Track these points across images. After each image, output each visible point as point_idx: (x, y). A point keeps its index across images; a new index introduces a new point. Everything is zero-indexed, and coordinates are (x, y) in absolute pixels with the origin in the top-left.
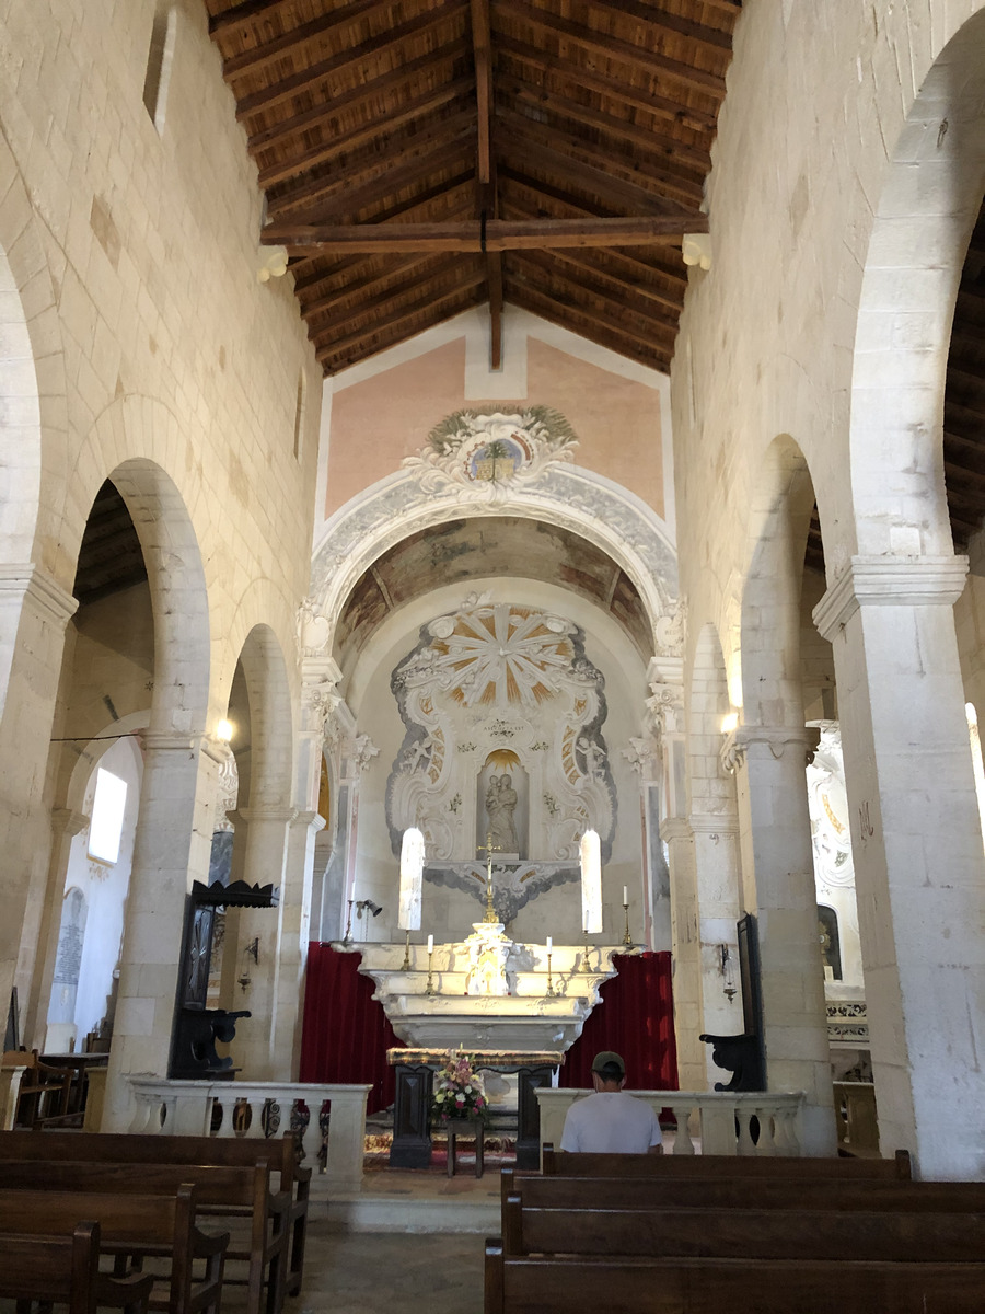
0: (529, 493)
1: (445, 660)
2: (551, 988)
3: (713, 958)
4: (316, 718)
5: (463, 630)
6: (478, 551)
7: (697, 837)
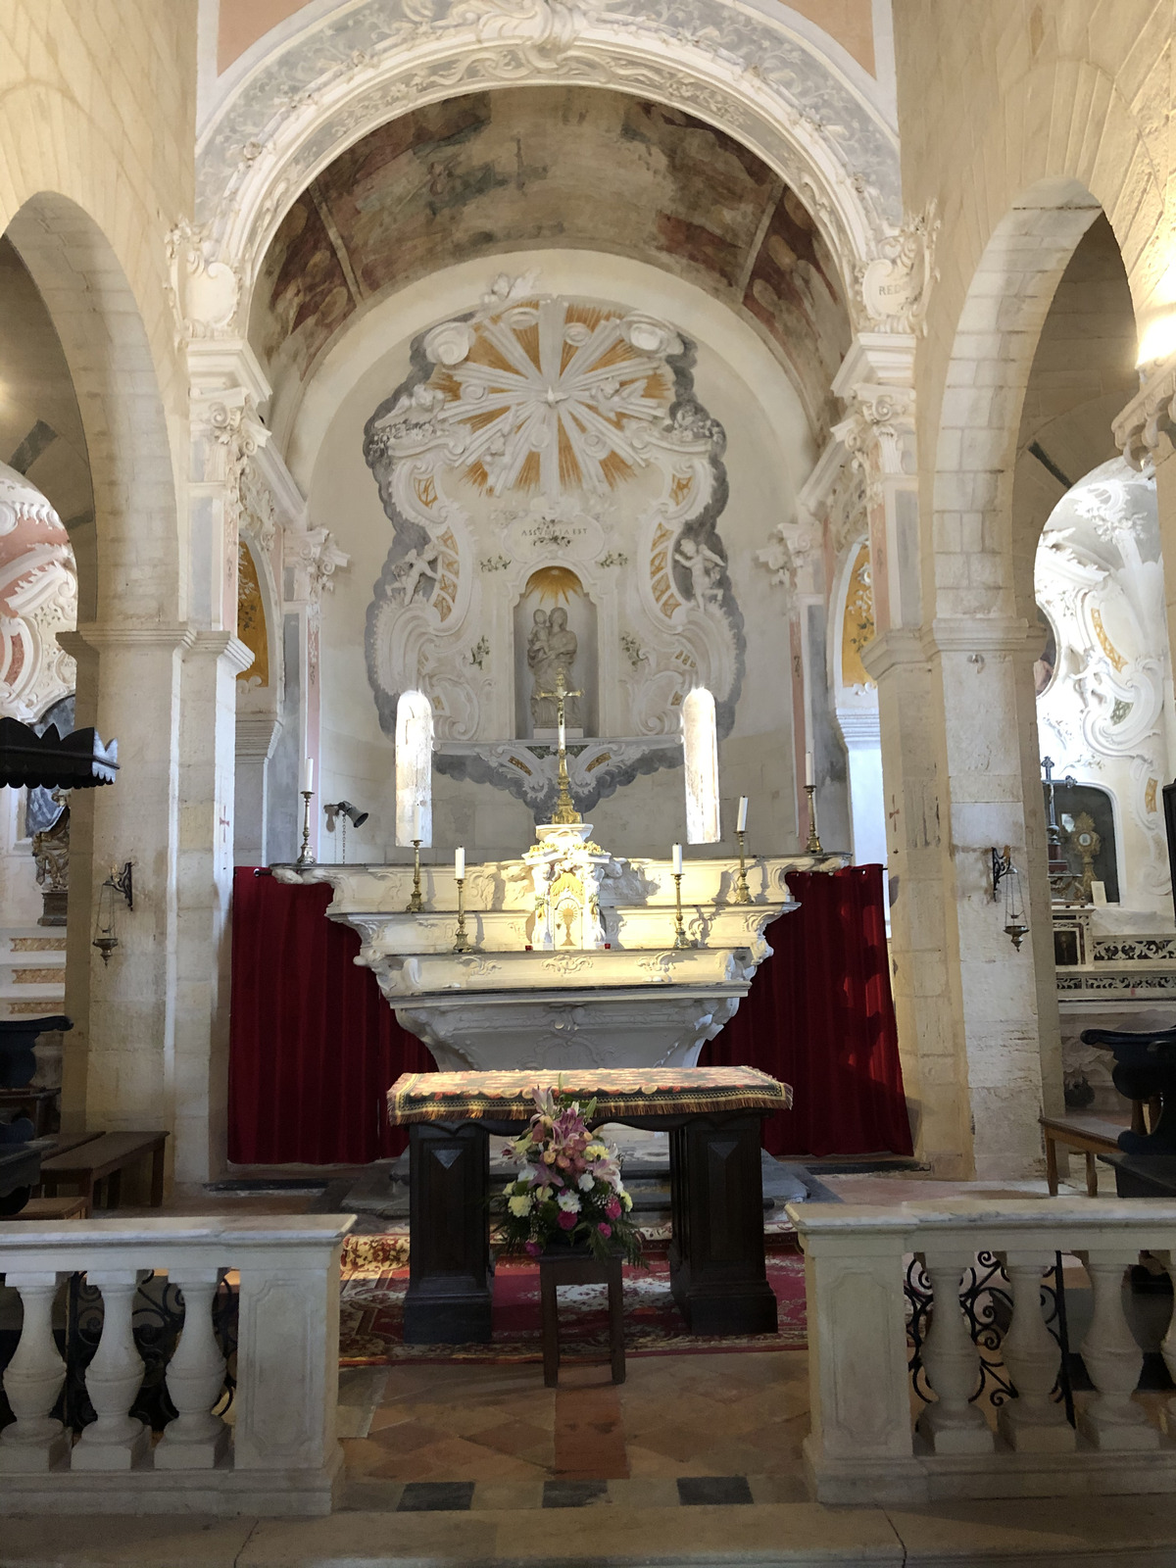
0: (617, 22)
1: (454, 410)
2: (682, 933)
3: (976, 873)
4: (220, 460)
5: (486, 353)
6: (512, 186)
7: (947, 661)
